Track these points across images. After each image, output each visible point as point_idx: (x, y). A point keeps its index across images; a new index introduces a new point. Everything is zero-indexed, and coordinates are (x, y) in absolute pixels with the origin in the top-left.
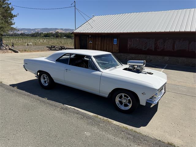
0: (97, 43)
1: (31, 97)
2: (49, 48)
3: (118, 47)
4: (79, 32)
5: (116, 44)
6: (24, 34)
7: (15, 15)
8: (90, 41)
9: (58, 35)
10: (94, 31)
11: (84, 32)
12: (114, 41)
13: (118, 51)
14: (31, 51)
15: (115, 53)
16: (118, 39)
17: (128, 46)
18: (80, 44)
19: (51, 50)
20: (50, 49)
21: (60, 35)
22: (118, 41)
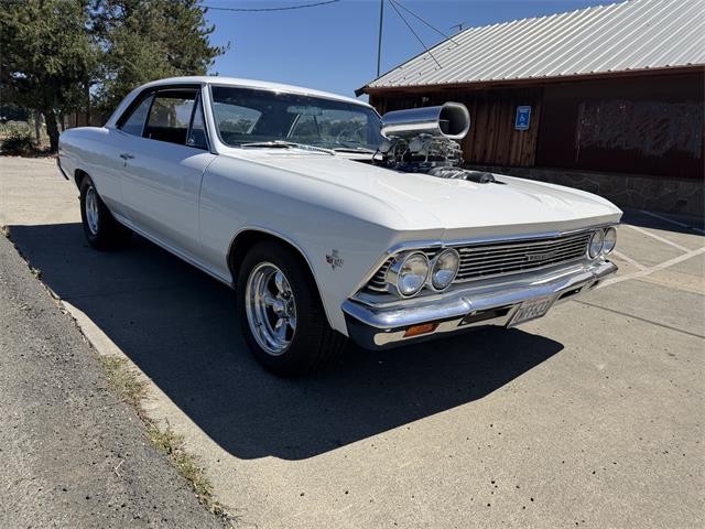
5: (527, 127)
7: (220, 47)
10: (441, 78)
11: (405, 84)
15: (519, 166)
16: (533, 108)
17: (579, 137)
22: (533, 114)
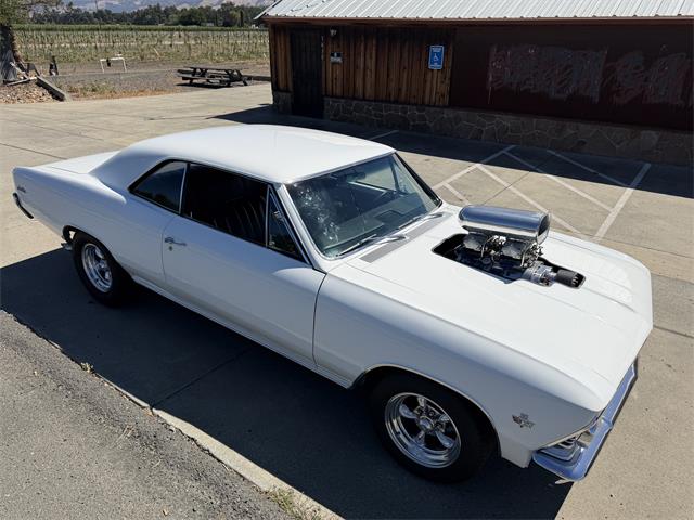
0: (362, 66)
1: (28, 356)
2: (184, 79)
3: (447, 81)
4: (290, 14)
5: (440, 67)
6: (108, 12)
8: (332, 55)
9: (232, 17)
10: (349, 10)
11: (309, 14)
12: (433, 53)
13: (447, 99)
14: (113, 94)
15: (434, 106)
16: (446, 48)
17: (491, 79)
18: (293, 69)
19: (191, 84)
20: (188, 82)
21: (239, 16)
22: (446, 54)
